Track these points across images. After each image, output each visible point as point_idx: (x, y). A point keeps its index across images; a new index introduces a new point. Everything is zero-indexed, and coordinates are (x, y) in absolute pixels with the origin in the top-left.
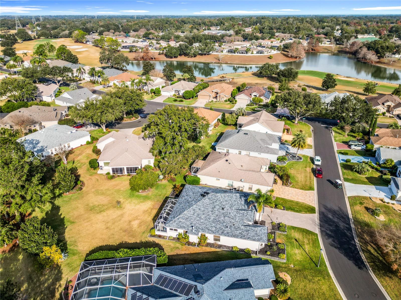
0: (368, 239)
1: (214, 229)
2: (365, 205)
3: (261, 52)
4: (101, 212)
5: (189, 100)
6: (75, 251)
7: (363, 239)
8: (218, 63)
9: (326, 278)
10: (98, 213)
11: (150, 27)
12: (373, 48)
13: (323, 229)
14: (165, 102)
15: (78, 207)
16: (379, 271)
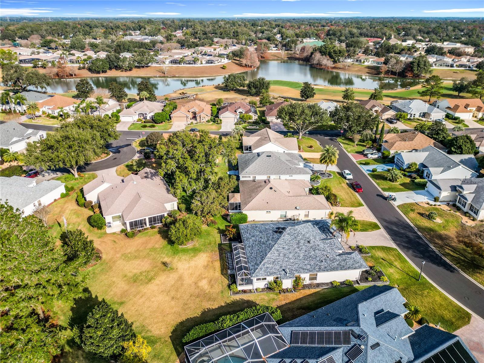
0: (440, 242)
1: (309, 267)
2: (416, 211)
3: (211, 62)
4: (150, 280)
5: (161, 125)
6: (152, 338)
7: (436, 243)
8: (164, 77)
9: (432, 289)
10: (147, 283)
11: (45, 33)
12: (324, 53)
13: (398, 243)
14: (132, 129)
15: (114, 282)
16: (468, 270)
